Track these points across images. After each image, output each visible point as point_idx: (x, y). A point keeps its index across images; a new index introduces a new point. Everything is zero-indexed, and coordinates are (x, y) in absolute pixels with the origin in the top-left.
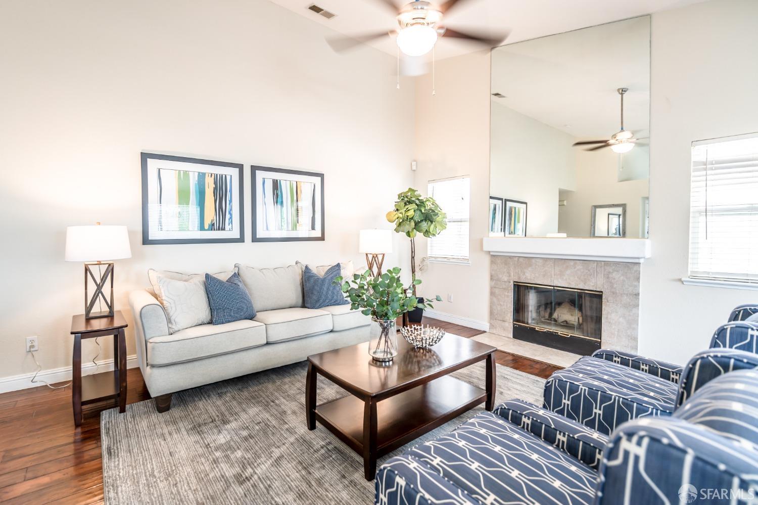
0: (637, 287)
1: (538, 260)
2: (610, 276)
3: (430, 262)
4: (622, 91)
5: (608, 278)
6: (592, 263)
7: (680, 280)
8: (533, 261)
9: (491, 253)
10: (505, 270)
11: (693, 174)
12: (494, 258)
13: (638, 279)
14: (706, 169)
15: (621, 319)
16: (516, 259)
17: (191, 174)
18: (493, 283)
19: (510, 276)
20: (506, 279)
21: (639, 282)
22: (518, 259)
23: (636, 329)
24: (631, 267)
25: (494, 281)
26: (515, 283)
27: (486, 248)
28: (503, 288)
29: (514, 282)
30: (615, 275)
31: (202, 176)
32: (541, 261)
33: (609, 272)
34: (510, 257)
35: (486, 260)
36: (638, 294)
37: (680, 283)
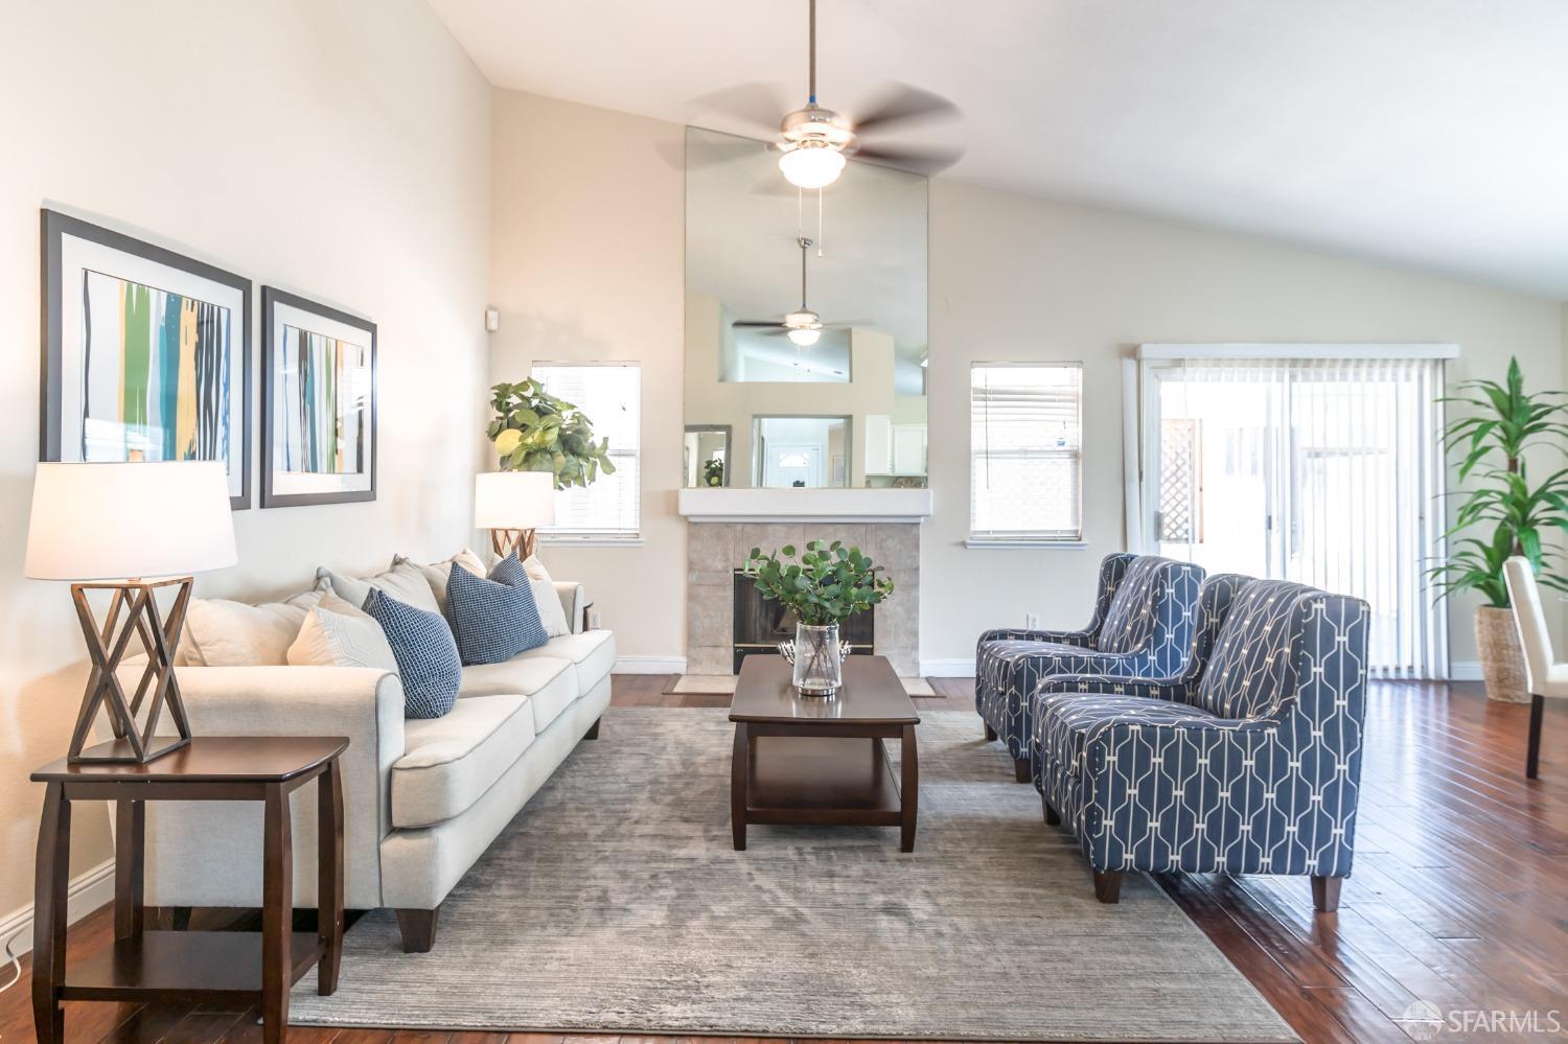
0: (916, 558)
1: (778, 527)
2: (884, 545)
3: (544, 544)
4: (805, 244)
5: (881, 548)
6: (859, 527)
7: (964, 544)
8: (770, 528)
9: (692, 520)
10: (718, 549)
11: (973, 403)
12: (695, 527)
13: (917, 546)
14: (985, 400)
15: (898, 608)
16: (739, 528)
17: (153, 294)
18: (695, 576)
19: (727, 560)
20: (719, 566)
21: (918, 551)
22: (743, 529)
23: (915, 620)
24: (907, 528)
25: (697, 573)
26: (737, 572)
27: (683, 511)
28: (714, 585)
29: (735, 570)
30: (890, 543)
31: (174, 303)
32: (783, 528)
33: (882, 540)
34: (727, 524)
35: (678, 533)
36: (917, 569)
37: (961, 548)
